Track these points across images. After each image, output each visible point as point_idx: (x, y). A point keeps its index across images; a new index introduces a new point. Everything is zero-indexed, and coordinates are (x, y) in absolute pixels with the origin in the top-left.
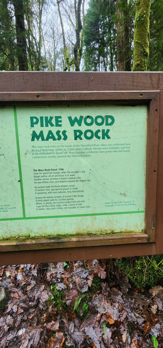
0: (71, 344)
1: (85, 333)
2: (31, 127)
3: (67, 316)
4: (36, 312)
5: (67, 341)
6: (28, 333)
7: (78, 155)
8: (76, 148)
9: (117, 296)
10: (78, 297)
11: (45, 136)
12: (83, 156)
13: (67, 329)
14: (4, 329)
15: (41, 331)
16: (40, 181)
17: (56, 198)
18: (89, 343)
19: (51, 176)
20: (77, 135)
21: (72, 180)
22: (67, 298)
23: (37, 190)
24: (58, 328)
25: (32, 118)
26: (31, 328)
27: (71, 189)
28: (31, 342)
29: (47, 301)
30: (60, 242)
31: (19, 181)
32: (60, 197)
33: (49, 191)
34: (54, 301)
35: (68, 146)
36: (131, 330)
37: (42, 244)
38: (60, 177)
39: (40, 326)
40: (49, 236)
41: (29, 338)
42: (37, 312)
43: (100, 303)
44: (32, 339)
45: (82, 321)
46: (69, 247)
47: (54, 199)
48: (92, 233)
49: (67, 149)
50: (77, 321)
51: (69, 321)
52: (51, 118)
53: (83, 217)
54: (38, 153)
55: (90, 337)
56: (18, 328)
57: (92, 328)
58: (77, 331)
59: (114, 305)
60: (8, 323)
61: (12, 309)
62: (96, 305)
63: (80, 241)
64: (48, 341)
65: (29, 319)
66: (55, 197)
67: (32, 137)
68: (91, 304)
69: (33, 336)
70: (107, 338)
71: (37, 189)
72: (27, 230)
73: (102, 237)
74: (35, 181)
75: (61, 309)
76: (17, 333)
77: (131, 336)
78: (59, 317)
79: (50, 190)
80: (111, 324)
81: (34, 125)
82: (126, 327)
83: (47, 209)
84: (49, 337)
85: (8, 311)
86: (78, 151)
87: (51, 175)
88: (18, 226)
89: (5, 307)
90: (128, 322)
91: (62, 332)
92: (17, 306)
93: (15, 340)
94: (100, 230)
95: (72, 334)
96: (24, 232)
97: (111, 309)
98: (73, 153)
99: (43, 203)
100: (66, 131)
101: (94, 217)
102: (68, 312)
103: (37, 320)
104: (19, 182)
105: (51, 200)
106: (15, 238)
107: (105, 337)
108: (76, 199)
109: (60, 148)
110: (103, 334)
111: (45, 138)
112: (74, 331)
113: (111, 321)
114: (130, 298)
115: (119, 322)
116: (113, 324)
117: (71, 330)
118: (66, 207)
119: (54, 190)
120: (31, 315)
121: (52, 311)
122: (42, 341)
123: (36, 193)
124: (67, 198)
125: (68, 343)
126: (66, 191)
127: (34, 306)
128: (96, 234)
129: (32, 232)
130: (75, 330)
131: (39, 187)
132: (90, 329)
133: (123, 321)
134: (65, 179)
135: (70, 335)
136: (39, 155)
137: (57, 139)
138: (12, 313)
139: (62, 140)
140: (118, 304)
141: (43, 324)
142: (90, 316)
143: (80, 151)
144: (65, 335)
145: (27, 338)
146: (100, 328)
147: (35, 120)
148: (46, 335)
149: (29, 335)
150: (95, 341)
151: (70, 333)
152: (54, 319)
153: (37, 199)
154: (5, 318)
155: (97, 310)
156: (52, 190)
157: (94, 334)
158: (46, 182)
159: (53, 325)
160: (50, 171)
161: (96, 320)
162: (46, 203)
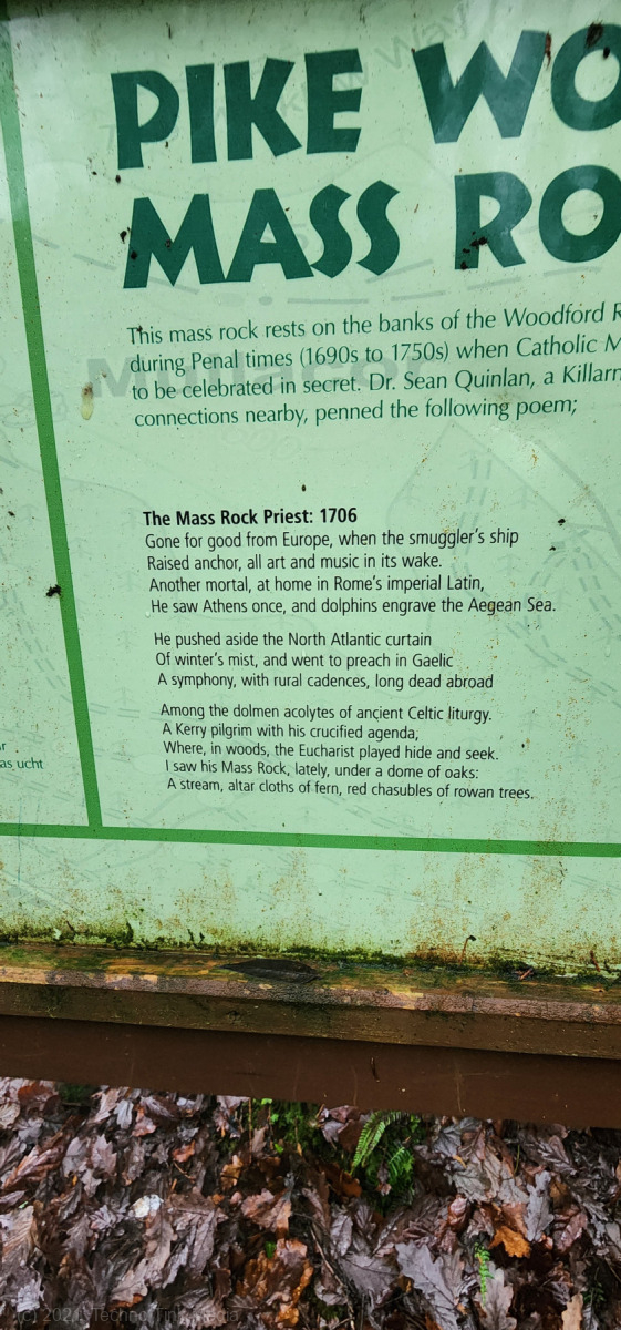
0: (339, 1299)
1: (398, 1267)
2: (121, 166)
3: (322, 1181)
4: (201, 1141)
5: (323, 1284)
6: (171, 1219)
7: (475, 397)
8: (463, 336)
9: (544, 1137)
10: (373, 1116)
11: (227, 236)
12: (512, 411)
13: (323, 1235)
14: (84, 1185)
15: (220, 1221)
16: (186, 597)
17: (295, 722)
18: (412, 1310)
19: (265, 562)
20: (483, 223)
21: (413, 595)
22: (326, 1113)
23: (172, 660)
24: (286, 1225)
25: (125, 86)
26: (181, 1200)
27: (400, 661)
28: (182, 1259)
29: (247, 1107)
30: (313, 1007)
31: (51, 592)
32: (323, 713)
33: (249, 672)
34: (275, 1111)
35: (399, 326)
36: (603, 1295)
37: (200, 1002)
38: (329, 574)
39: (217, 1197)
40: (244, 948)
41: (175, 1238)
42: (206, 1141)
43: (465, 1152)
44: (183, 1247)
45: (385, 1216)
46: (370, 1039)
47: (283, 722)
48: (529, 962)
49: (389, 355)
50: (363, 1212)
51: (330, 1201)
52: (277, 72)
53: (474, 857)
54: (177, 381)
55: (420, 1287)
56: (135, 1191)
57: (425, 1253)
58: (364, 1250)
59: (528, 1175)
60: (95, 1166)
61: (115, 1113)
62: (447, 1158)
63: (445, 1015)
64: (246, 1266)
65: (177, 1162)
66: (289, 713)
67: (133, 256)
68: (425, 1151)
69: (189, 1234)
70: (490, 1306)
71: (168, 648)
72: (112, 899)
73: (597, 1008)
74: (157, 595)
75: (299, 1150)
76: (128, 1209)
77: (601, 1321)
78: (292, 1180)
79: (259, 660)
80: (511, 1255)
81: (147, 149)
82: (580, 1277)
83: (233, 787)
84: (251, 1250)
85: (99, 1118)
86: (480, 367)
87: (268, 553)
88: (60, 873)
89: (88, 1099)
90: (590, 1259)
91: (302, 1240)
92: (132, 1105)
93: (121, 1233)
94: (584, 953)
95: (344, 1257)
96: (97, 912)
97: (516, 1190)
98: (434, 383)
99: (207, 748)
100: (391, 192)
101: (551, 861)
102: (327, 1166)
103: (204, 1172)
104: (56, 598)
105: (262, 732)
106: (49, 939)
107: (483, 1299)
108: (433, 735)
109: (337, 340)
110: (475, 1288)
111: (226, 260)
112: (351, 1248)
113: (512, 1240)
114: (605, 1158)
115: (547, 1250)
116: (524, 1257)
117: (338, 1242)
118: (358, 781)
119: (282, 661)
120: (184, 1147)
121: (265, 1149)
122: (220, 1261)
123: (162, 679)
124: (369, 724)
125: (324, 1292)
126: (368, 673)
127: (195, 1117)
128: (552, 971)
129: (143, 916)
130: (356, 1246)
131: (181, 641)
132: (417, 1255)
133: (568, 1249)
134: (366, 585)
135: (336, 1261)
136: (178, 404)
137: (315, 266)
138: (115, 1130)
139: (354, 272)
140: (546, 1173)
141: (230, 1193)
142: (421, 1199)
143: (495, 365)
144: (313, 1256)
145: (164, 1234)
146: (461, 1260)
147: (147, 105)
148: (239, 1240)
149: (174, 1228)
150: (439, 1310)
151: (332, 1252)
152: (270, 1185)
153: (174, 720)
154: (86, 1143)
155: (453, 1183)
156: (269, 662)
157: (436, 1277)
158: (227, 607)
159: (267, 1207)
160: (260, 529)
161: (448, 1221)
162: (230, 750)
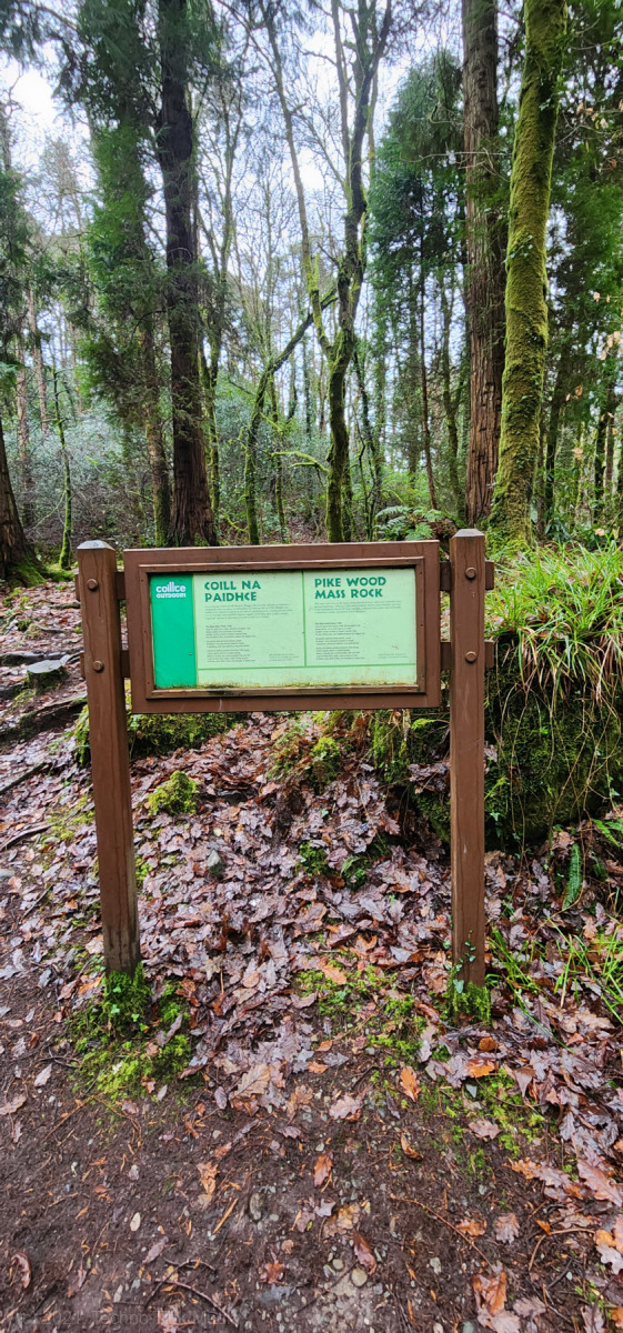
1: (360, 906)
3: (329, 884)
7: (354, 610)
8: (353, 604)
9: (418, 863)
10: (348, 859)
12: (359, 611)
13: (330, 900)
16: (321, 633)
20: (354, 594)
21: (349, 633)
22: (329, 859)
24: (315, 899)
25: (316, 581)
27: (347, 641)
29: (295, 867)
31: (303, 633)
32: (338, 648)
33: (328, 643)
34: (307, 865)
35: (346, 603)
36: (438, 905)
38: (338, 630)
39: (285, 895)
42: (278, 880)
43: (387, 870)
45: (355, 891)
49: (345, 606)
50: (346, 891)
51: (333, 890)
52: (333, 580)
54: (321, 609)
57: (371, 901)
58: (347, 902)
59: (412, 874)
61: (235, 875)
62: (380, 872)
66: (333, 648)
67: (316, 595)
68: (370, 871)
74: (317, 633)
75: (319, 874)
78: (316, 885)
81: (318, 586)
82: (429, 901)
83: (326, 659)
84: (301, 907)
87: (331, 627)
90: (434, 896)
91: (322, 902)
95: (339, 905)
98: (350, 609)
99: (323, 654)
100: (344, 591)
102: (330, 878)
105: (330, 651)
108: (352, 650)
109: (340, 604)
111: (327, 596)
117: (336, 901)
118: (342, 657)
121: (304, 878)
123: (317, 644)
124: (344, 649)
126: (343, 642)
127: (271, 874)
130: (344, 902)
131: (320, 639)
132: (368, 902)
133: (425, 893)
134: (343, 632)
135: (336, 907)
137: (337, 597)
138: (237, 881)
139: (341, 598)
140: (418, 873)
141: (290, 893)
142: (369, 886)
143: (356, 607)
144: (327, 907)
146: (384, 901)
147: (319, 582)
151: (334, 904)
152: (307, 888)
153: (318, 650)
155: (382, 879)
157: (374, 907)
158: (326, 635)
159: (307, 894)
161: (380, 891)
162: (326, 654)
